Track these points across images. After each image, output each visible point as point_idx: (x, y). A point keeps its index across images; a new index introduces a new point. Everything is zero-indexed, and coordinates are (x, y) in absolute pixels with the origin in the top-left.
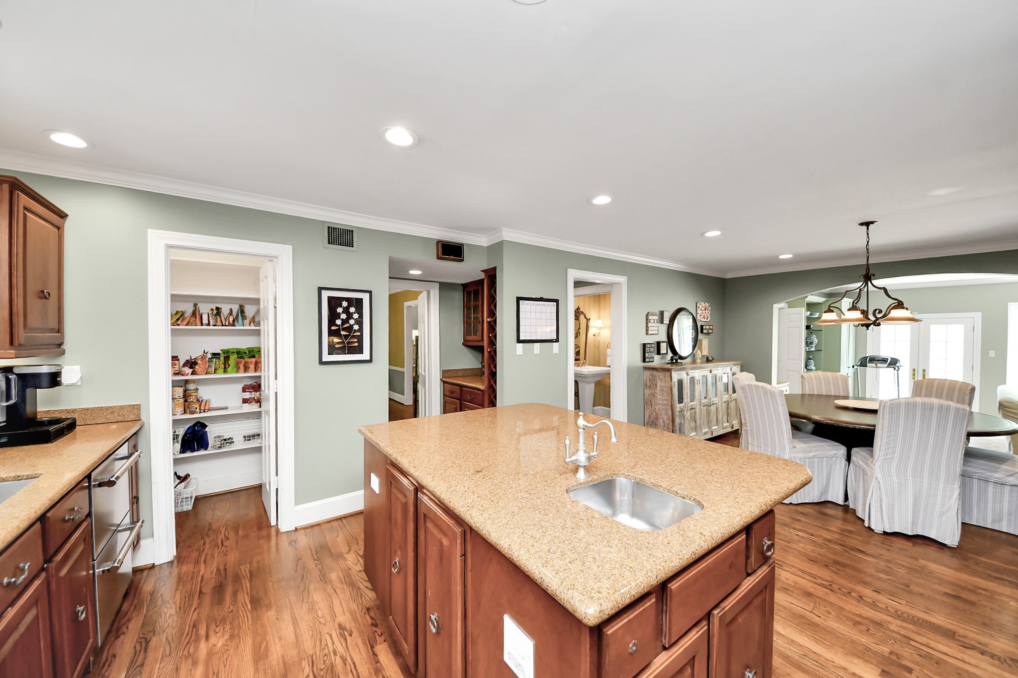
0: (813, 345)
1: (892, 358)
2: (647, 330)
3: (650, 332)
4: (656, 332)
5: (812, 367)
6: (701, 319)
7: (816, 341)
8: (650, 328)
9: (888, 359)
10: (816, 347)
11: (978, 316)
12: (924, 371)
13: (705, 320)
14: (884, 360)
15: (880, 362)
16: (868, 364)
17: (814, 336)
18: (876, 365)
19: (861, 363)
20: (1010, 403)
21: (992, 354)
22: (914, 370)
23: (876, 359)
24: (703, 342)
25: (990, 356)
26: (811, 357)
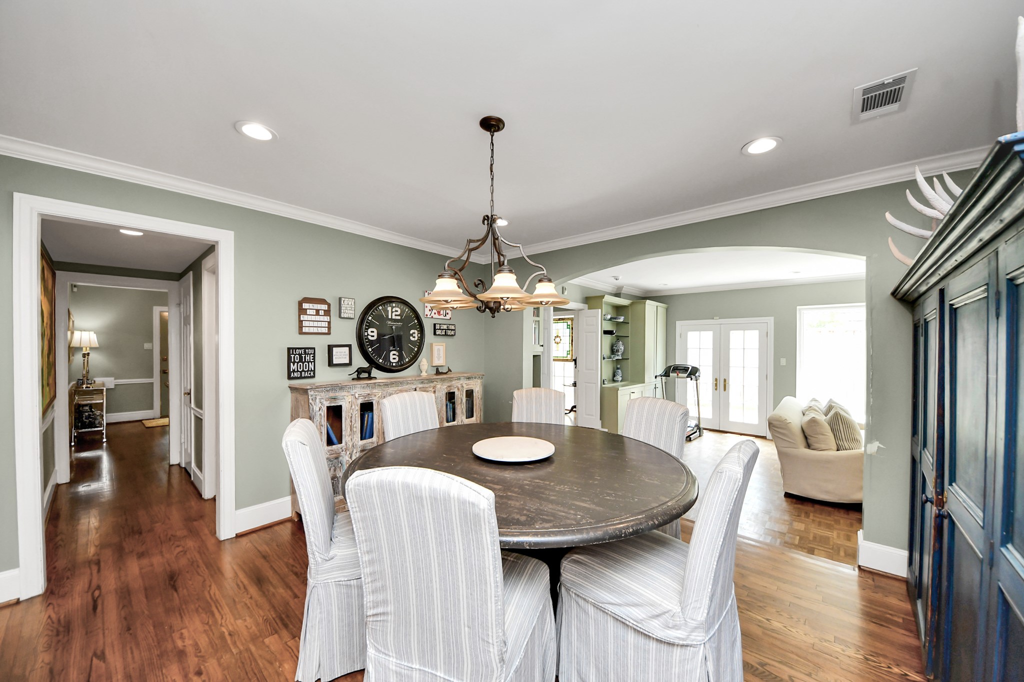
0: (620, 353)
1: (693, 367)
2: (301, 327)
3: (305, 330)
4: (325, 330)
5: (619, 378)
6: (433, 314)
7: (623, 348)
8: (304, 324)
9: (689, 368)
10: (622, 355)
11: (771, 320)
12: (725, 380)
13: (442, 317)
14: (685, 369)
15: (681, 371)
16: (671, 374)
17: (621, 342)
18: (678, 375)
19: (666, 373)
20: (780, 421)
21: (783, 362)
22: (716, 380)
23: (679, 368)
24: (435, 348)
25: (781, 364)
26: (619, 366)
